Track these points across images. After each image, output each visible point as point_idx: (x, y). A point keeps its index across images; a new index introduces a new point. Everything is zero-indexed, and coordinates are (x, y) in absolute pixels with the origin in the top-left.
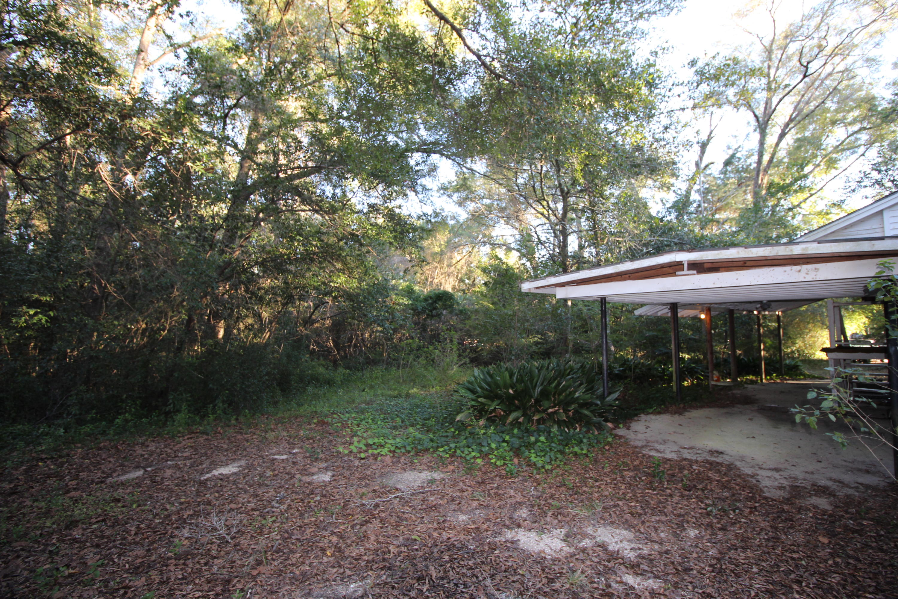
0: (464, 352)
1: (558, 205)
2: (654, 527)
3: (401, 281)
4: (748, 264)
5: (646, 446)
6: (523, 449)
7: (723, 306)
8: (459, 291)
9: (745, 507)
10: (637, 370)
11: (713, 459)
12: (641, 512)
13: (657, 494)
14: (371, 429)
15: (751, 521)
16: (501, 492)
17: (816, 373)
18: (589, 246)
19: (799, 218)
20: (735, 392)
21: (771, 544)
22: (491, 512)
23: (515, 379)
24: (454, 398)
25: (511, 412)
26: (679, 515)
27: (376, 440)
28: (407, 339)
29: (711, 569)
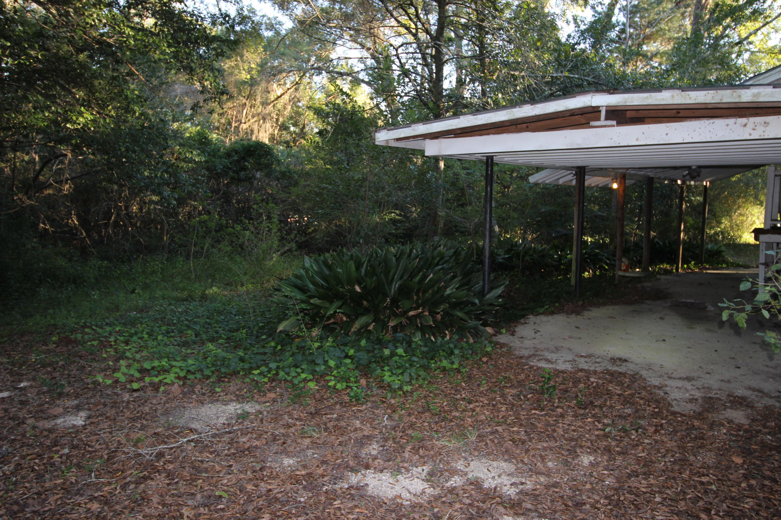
0: (288, 234)
1: (430, 17)
2: (541, 456)
3: (189, 125)
4: (682, 114)
5: (534, 355)
6: (374, 365)
7: (642, 173)
8: (279, 143)
9: (649, 425)
10: (527, 258)
11: (615, 368)
12: (525, 438)
13: (546, 415)
14: (147, 347)
15: (656, 441)
16: (343, 424)
17: (741, 261)
18: (473, 81)
19: (746, 56)
20: (645, 284)
21: (677, 467)
22: (328, 452)
23: (363, 271)
24: (275, 299)
25: (357, 318)
26: (571, 440)
27: (156, 363)
28: (200, 214)
29: (607, 501)
